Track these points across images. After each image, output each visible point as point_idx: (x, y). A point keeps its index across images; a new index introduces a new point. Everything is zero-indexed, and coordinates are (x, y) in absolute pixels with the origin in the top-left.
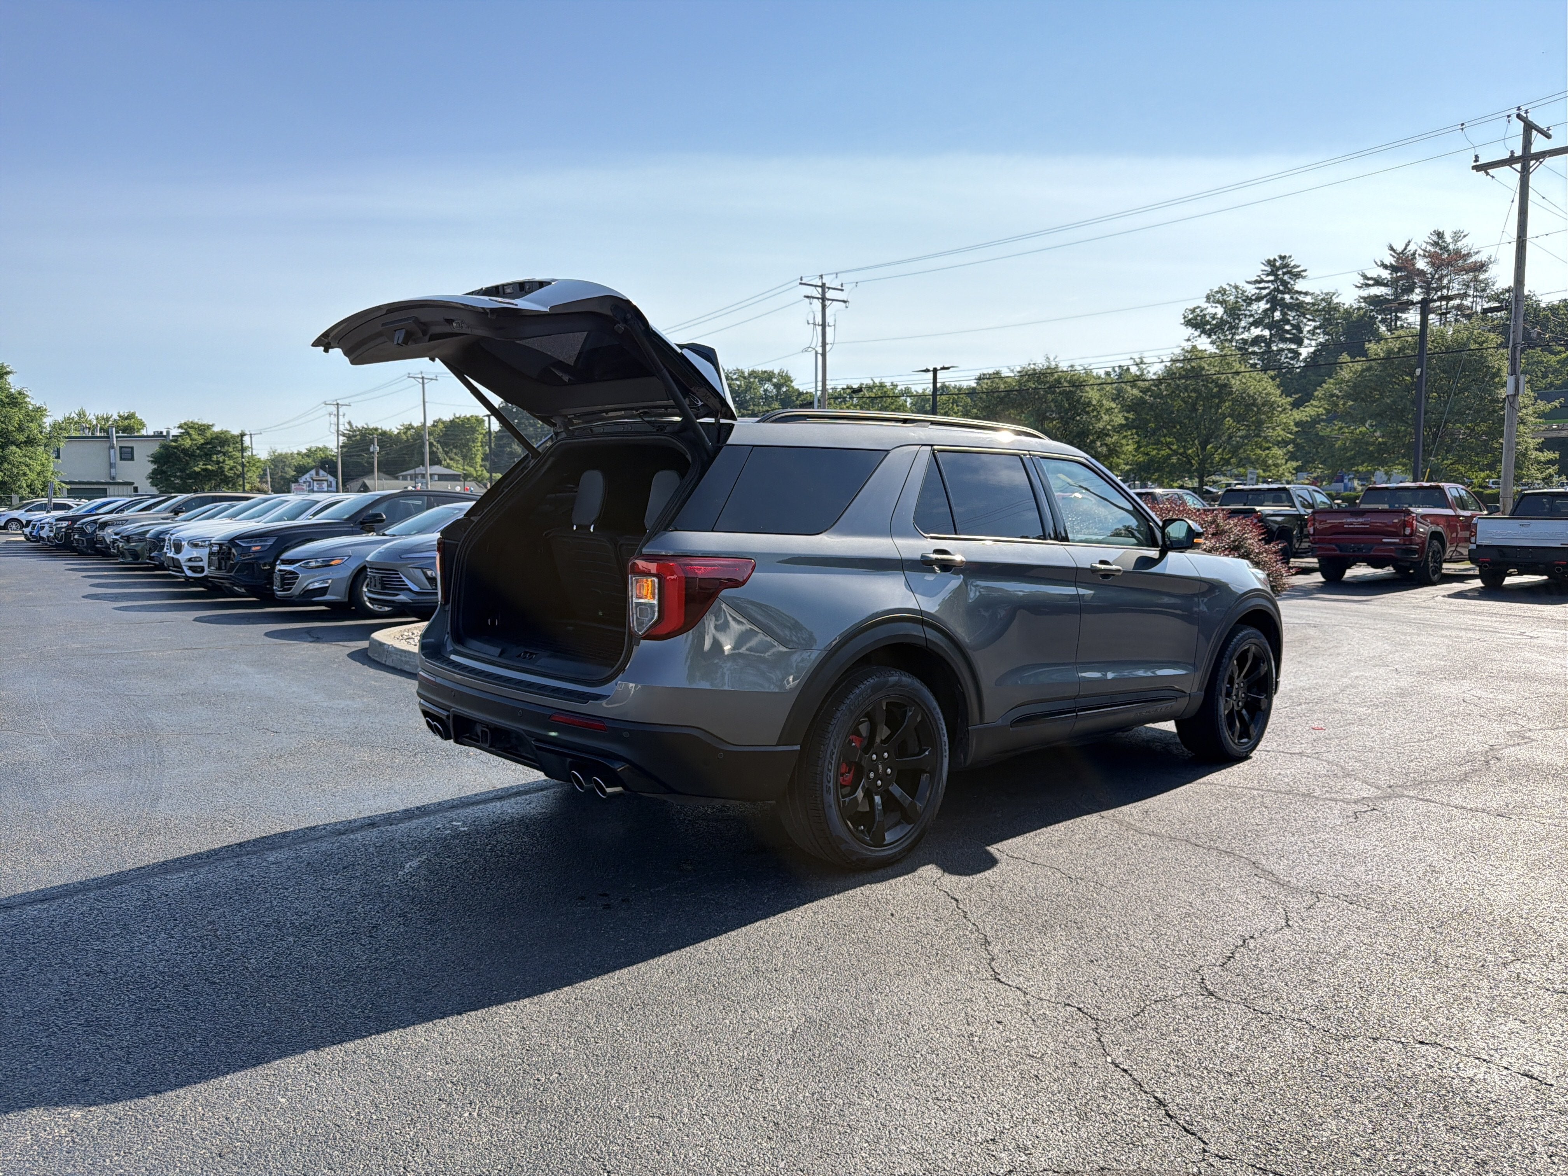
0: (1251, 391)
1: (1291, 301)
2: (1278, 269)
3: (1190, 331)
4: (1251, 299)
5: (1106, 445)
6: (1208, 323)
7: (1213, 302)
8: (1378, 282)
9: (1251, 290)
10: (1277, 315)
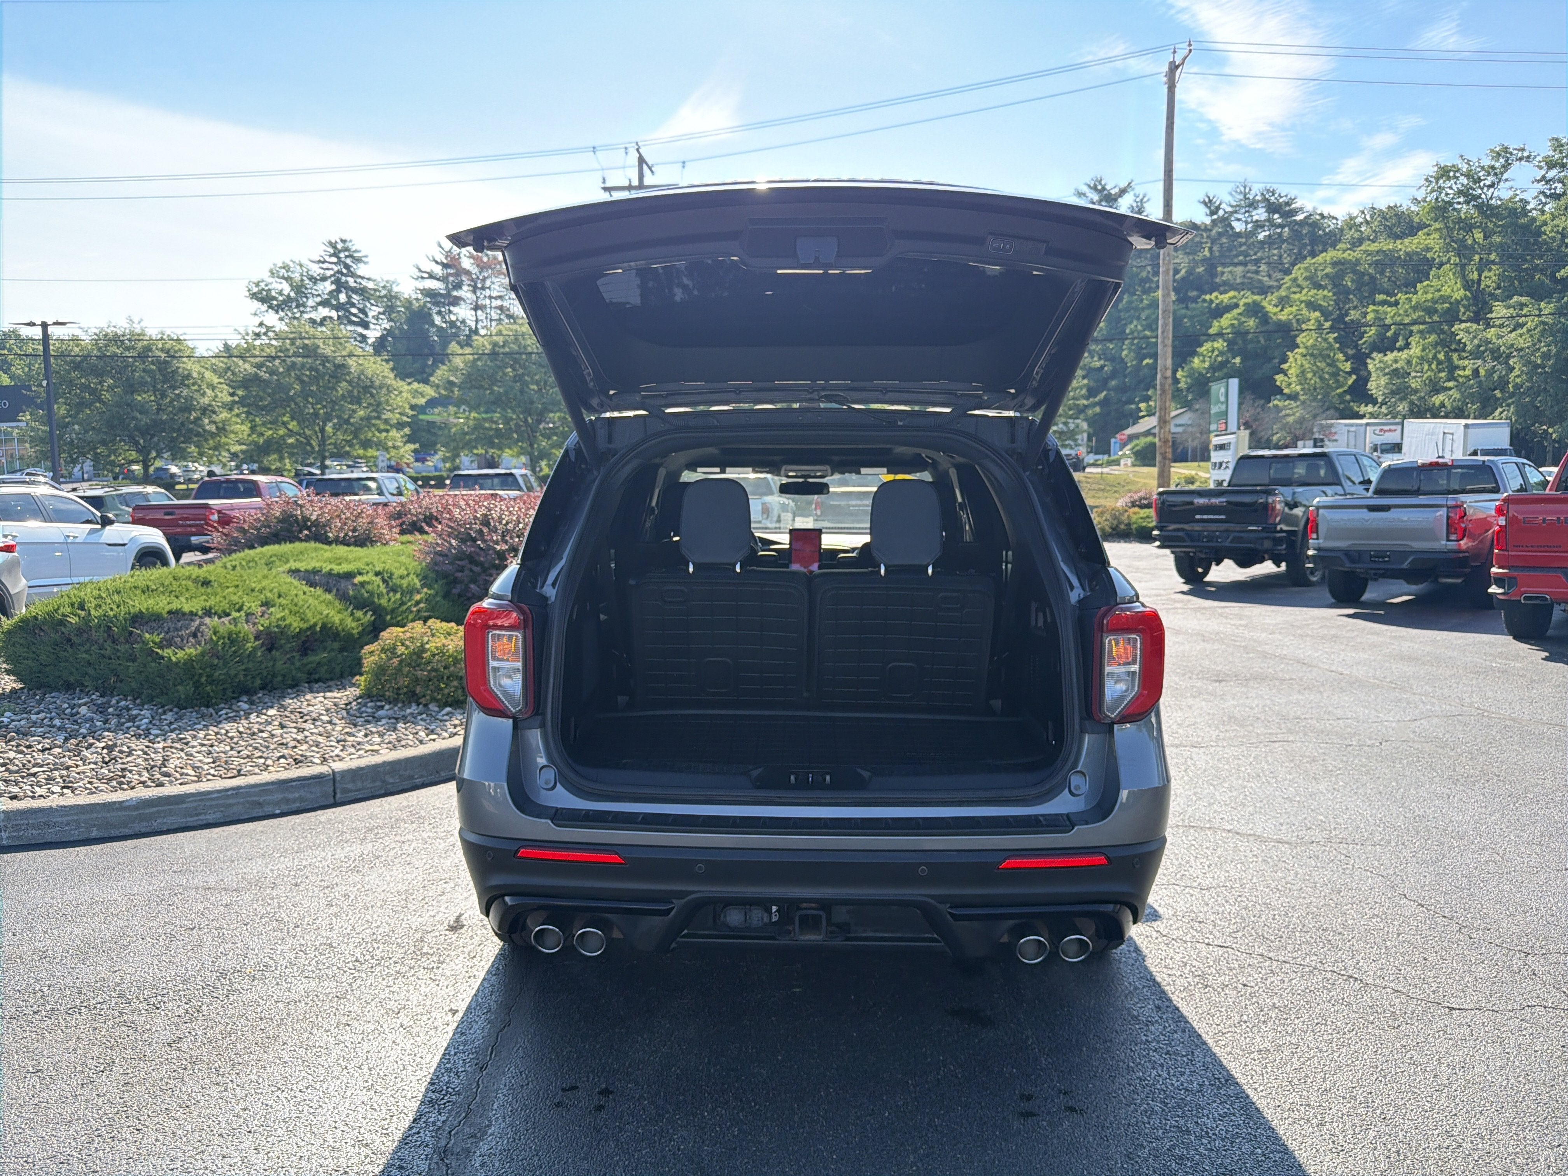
0: (369, 373)
1: (355, 285)
2: (340, 251)
3: (256, 305)
4: (316, 279)
5: (215, 423)
6: (275, 298)
7: (278, 277)
8: (431, 276)
9: (316, 270)
10: (343, 297)
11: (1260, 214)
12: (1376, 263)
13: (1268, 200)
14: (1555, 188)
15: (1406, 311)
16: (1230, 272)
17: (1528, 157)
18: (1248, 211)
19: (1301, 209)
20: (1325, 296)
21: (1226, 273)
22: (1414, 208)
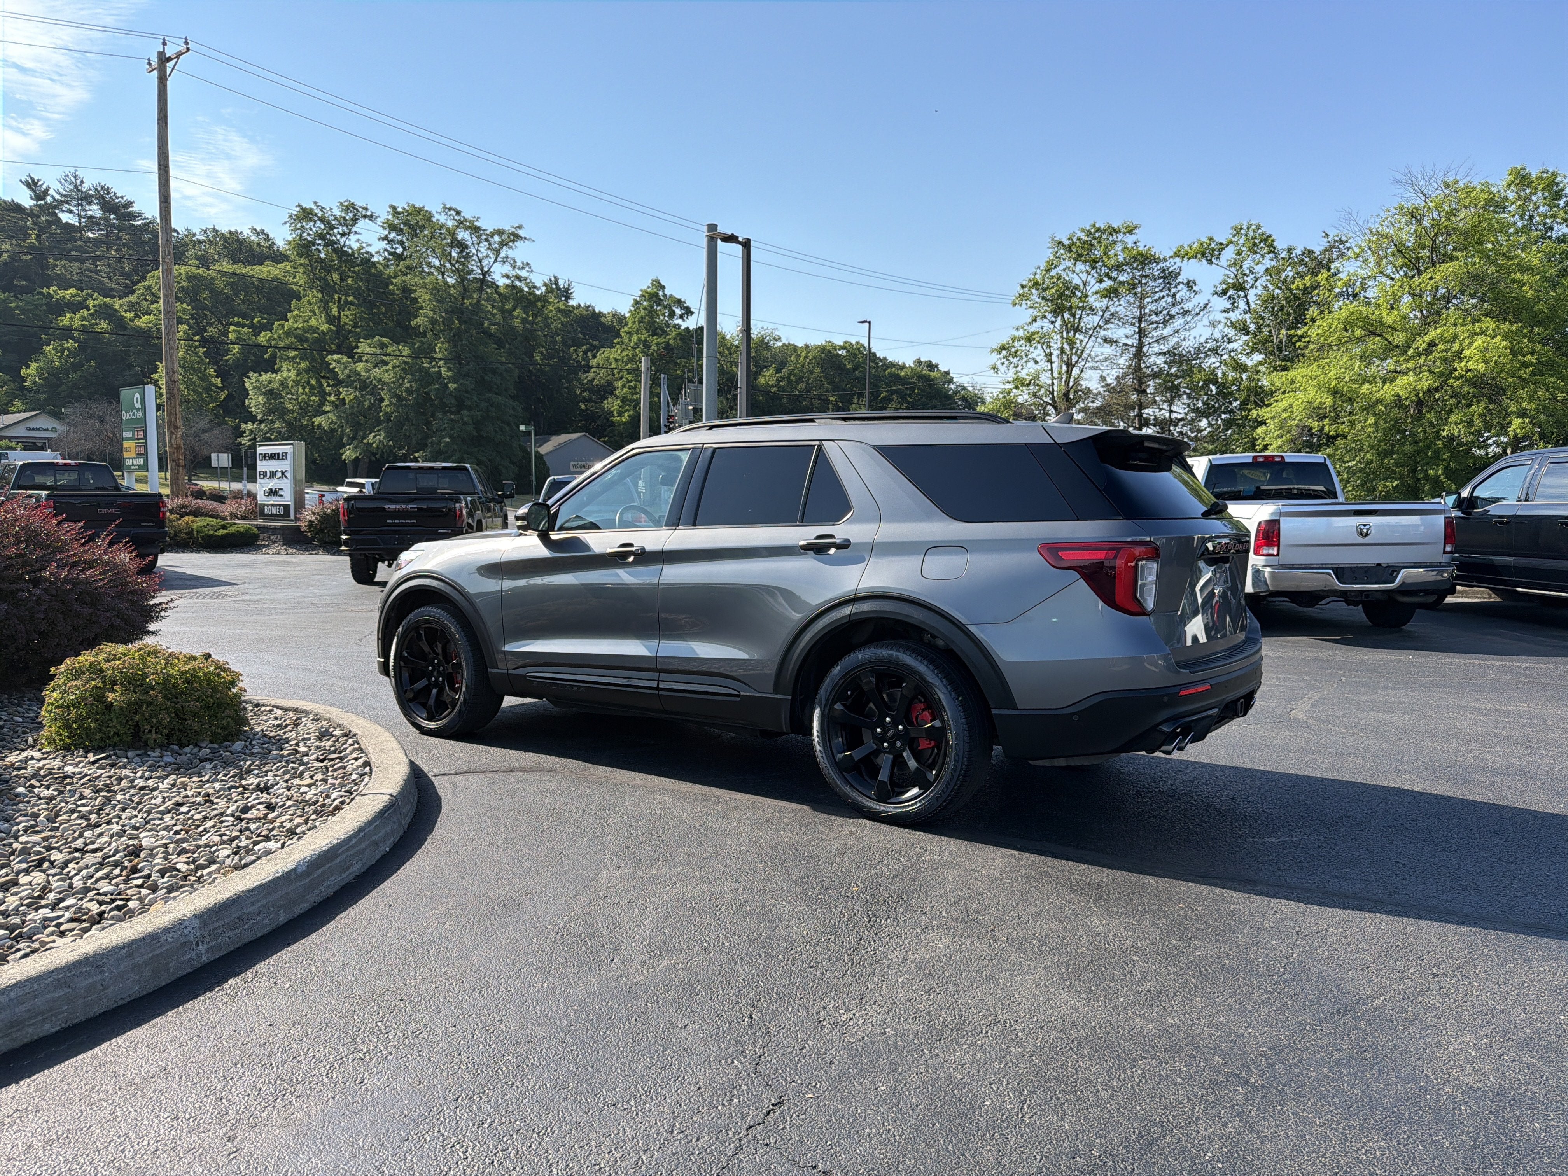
11: (95, 210)
12: (231, 285)
13: (103, 198)
14: (396, 249)
15: (279, 337)
16: (64, 266)
17: (372, 216)
18: (82, 205)
19: (140, 214)
20: (184, 309)
21: (60, 268)
22: (253, 238)
